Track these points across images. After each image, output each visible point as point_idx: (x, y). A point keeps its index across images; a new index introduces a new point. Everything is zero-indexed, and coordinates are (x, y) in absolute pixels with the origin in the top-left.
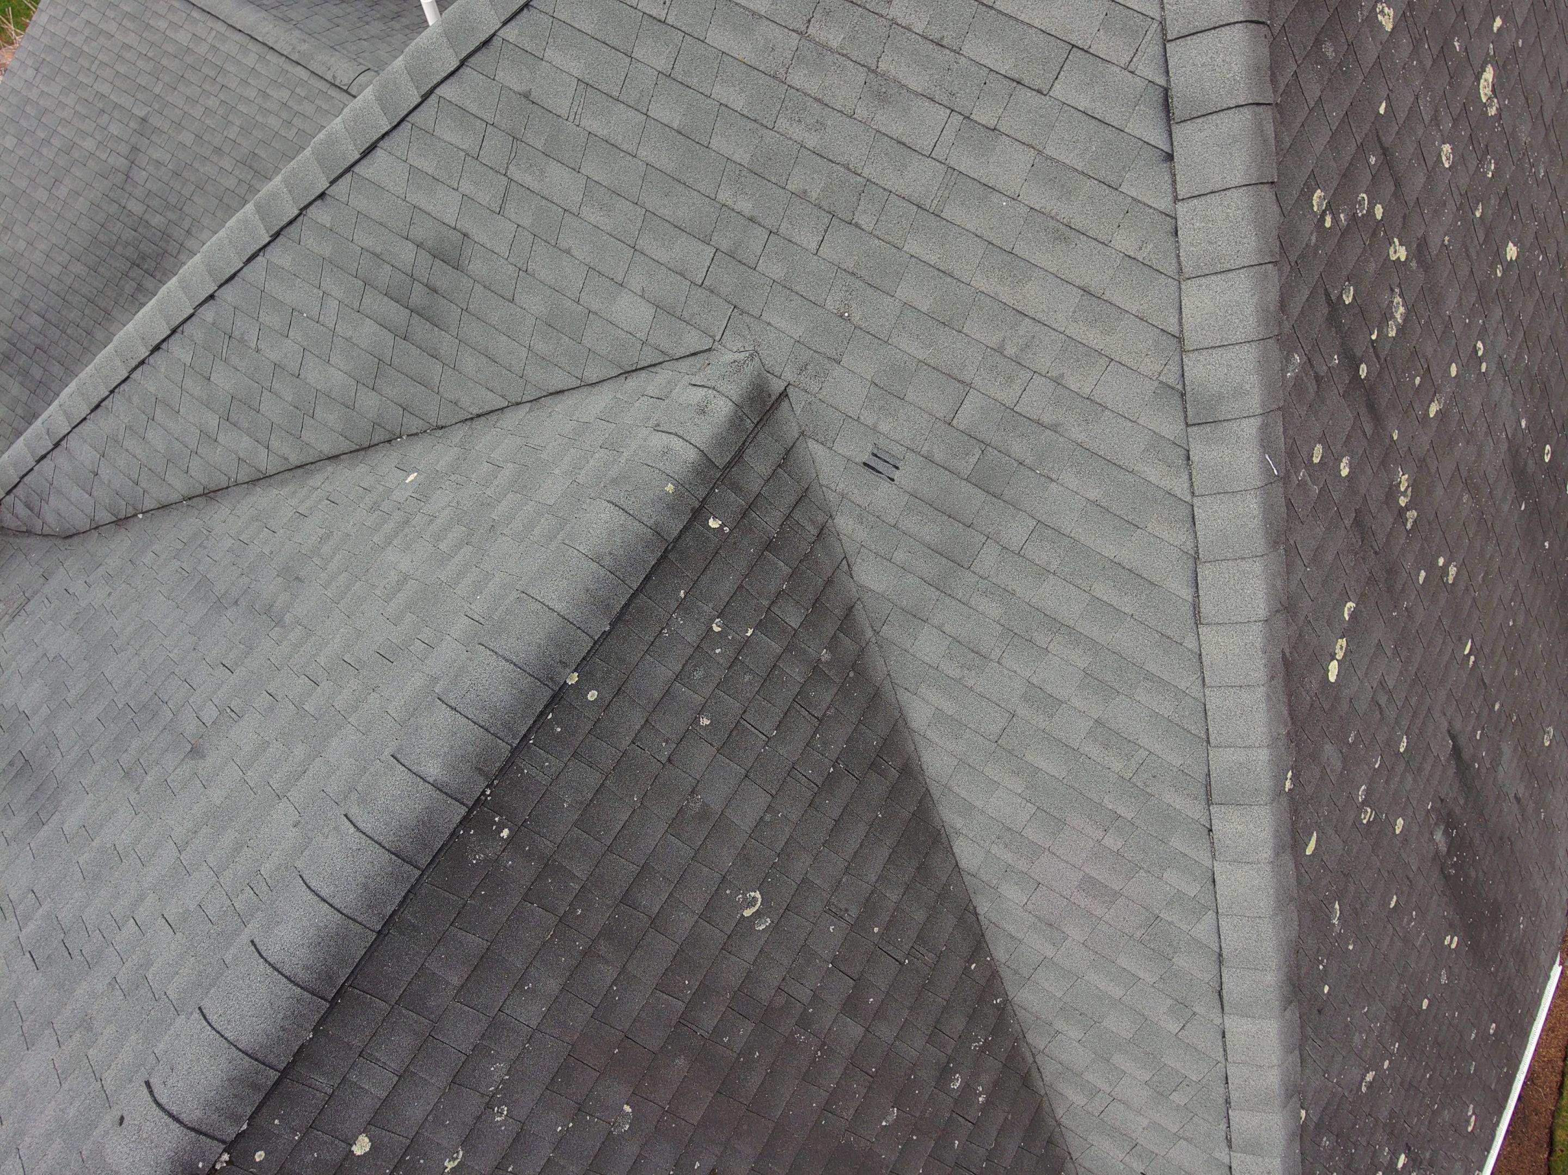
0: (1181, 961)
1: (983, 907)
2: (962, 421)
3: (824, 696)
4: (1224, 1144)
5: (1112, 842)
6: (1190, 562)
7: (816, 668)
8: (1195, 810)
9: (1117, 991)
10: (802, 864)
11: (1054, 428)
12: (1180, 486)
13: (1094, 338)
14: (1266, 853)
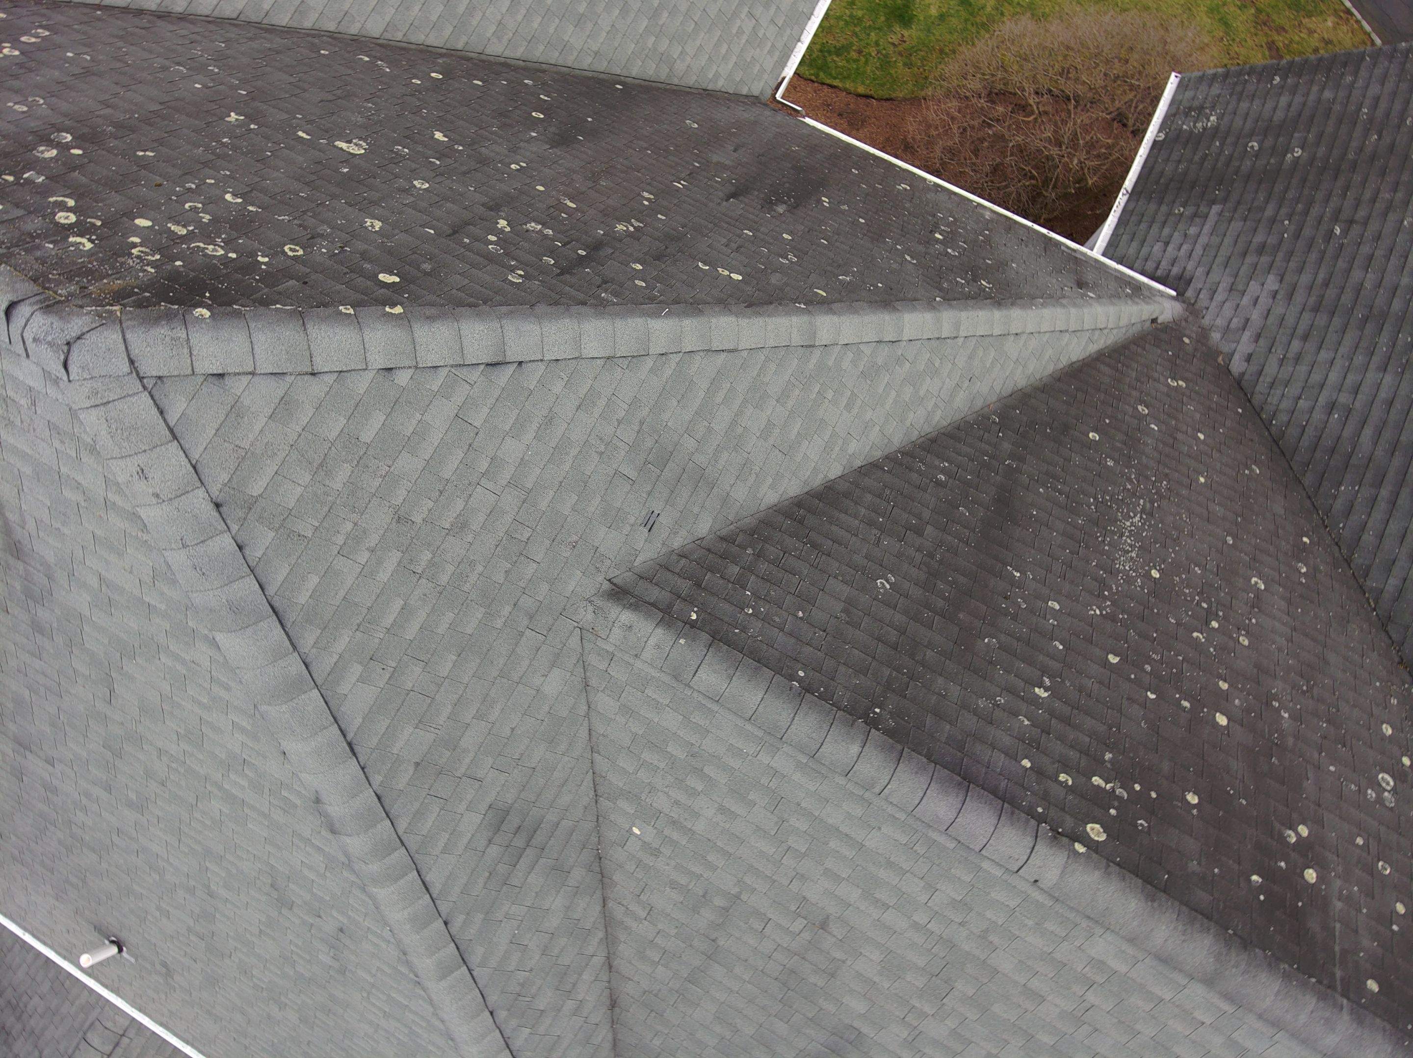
0: (880, 361)
1: (858, 463)
2: (633, 474)
3: (772, 551)
4: (956, 340)
5: (830, 394)
6: (709, 353)
7: (759, 555)
8: (817, 353)
9: (893, 394)
10: (858, 559)
11: (642, 423)
12: (676, 358)
13: (602, 402)
14: (835, 319)
